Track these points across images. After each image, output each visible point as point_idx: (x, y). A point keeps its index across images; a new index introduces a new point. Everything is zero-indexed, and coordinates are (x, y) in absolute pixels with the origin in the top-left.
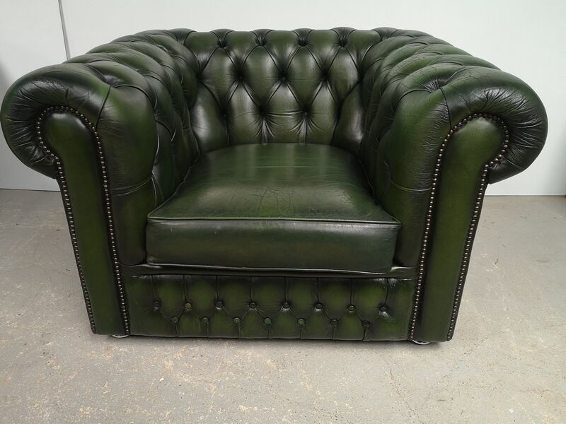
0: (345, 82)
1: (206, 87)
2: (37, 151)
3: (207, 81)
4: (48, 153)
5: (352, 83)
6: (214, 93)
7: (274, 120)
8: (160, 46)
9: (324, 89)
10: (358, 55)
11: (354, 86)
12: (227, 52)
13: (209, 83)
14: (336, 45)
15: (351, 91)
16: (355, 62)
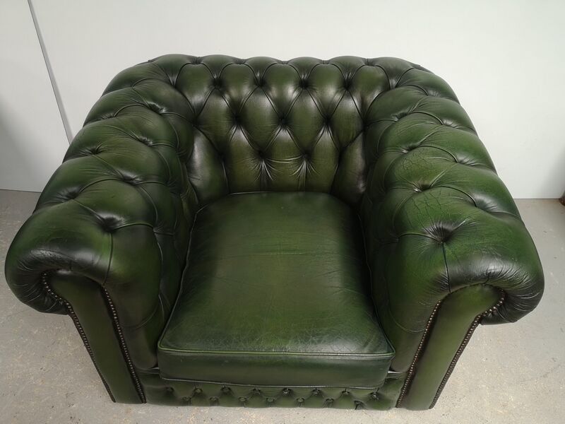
0: (348, 131)
3: (202, 126)
4: (57, 298)
5: (355, 133)
6: (211, 139)
7: (274, 166)
8: (153, 103)
9: (326, 133)
10: (363, 103)
11: (358, 135)
12: (221, 95)
13: (205, 129)
14: (340, 90)
15: (354, 140)
16: (359, 110)
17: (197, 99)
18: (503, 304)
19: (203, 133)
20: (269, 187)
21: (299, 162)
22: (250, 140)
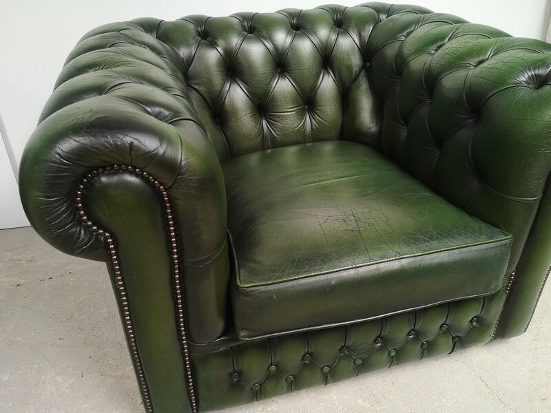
0: (350, 68)
1: (194, 89)
2: (82, 232)
4: (94, 231)
5: (357, 69)
6: (205, 95)
7: (277, 119)
9: (326, 77)
10: (361, 38)
11: (360, 72)
12: (213, 45)
13: (197, 84)
14: (334, 27)
15: (357, 77)
16: (358, 44)
17: (184, 52)
20: (274, 145)
21: (301, 115)
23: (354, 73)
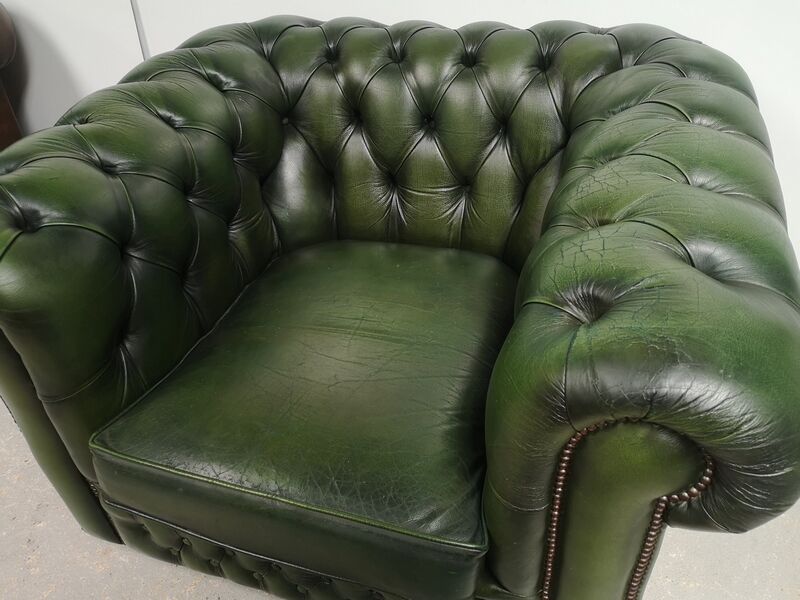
0: (536, 143)
3: (302, 123)
5: (549, 149)
6: (313, 144)
8: (213, 72)
9: (500, 147)
10: (566, 95)
11: (552, 155)
12: (333, 73)
13: (304, 127)
14: (528, 70)
15: (545, 163)
16: (560, 108)
17: (295, 79)
18: (711, 483)
19: (302, 134)
20: (401, 236)
21: (455, 197)
22: (375, 153)
23: (541, 155)
